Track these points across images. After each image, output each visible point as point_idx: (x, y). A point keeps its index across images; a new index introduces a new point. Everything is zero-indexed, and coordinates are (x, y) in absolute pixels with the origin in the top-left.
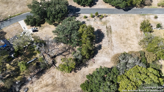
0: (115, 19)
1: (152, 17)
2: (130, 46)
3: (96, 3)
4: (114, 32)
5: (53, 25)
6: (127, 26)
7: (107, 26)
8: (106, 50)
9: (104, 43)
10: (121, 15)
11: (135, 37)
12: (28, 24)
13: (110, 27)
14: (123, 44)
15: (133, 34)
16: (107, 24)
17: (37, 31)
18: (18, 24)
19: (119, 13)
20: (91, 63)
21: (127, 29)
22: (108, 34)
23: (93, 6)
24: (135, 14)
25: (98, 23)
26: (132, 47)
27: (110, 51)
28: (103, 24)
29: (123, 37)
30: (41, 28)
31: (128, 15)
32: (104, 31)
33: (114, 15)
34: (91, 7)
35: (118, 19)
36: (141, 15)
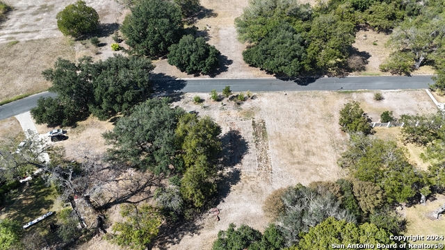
0: (275, 103)
1: (369, 96)
2: (317, 171)
3: (228, 68)
4: (274, 135)
5: (111, 121)
6: (307, 120)
7: (253, 122)
8: (251, 183)
9: (247, 163)
10: (290, 93)
11: (329, 148)
12: (40, 121)
13: (262, 124)
14: (297, 165)
15: (323, 140)
16: (256, 117)
17: (66, 138)
18: (13, 122)
19: (284, 89)
20: (209, 221)
21: (307, 126)
22: (257, 141)
23: (219, 73)
24: (326, 92)
25: (231, 113)
26: (320, 174)
27: (262, 185)
28: (243, 117)
29: (296, 148)
30: (75, 130)
31: (308, 94)
32: (245, 132)
33: (272, 94)
34: (213, 76)
35: (283, 103)
36: (340, 92)
